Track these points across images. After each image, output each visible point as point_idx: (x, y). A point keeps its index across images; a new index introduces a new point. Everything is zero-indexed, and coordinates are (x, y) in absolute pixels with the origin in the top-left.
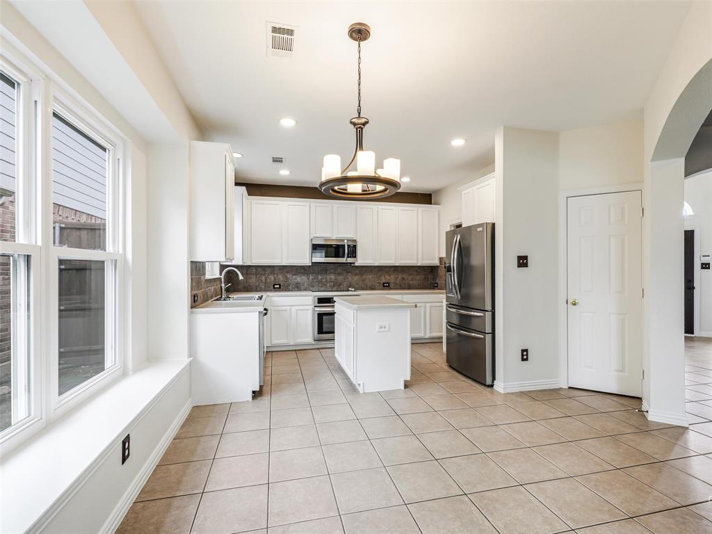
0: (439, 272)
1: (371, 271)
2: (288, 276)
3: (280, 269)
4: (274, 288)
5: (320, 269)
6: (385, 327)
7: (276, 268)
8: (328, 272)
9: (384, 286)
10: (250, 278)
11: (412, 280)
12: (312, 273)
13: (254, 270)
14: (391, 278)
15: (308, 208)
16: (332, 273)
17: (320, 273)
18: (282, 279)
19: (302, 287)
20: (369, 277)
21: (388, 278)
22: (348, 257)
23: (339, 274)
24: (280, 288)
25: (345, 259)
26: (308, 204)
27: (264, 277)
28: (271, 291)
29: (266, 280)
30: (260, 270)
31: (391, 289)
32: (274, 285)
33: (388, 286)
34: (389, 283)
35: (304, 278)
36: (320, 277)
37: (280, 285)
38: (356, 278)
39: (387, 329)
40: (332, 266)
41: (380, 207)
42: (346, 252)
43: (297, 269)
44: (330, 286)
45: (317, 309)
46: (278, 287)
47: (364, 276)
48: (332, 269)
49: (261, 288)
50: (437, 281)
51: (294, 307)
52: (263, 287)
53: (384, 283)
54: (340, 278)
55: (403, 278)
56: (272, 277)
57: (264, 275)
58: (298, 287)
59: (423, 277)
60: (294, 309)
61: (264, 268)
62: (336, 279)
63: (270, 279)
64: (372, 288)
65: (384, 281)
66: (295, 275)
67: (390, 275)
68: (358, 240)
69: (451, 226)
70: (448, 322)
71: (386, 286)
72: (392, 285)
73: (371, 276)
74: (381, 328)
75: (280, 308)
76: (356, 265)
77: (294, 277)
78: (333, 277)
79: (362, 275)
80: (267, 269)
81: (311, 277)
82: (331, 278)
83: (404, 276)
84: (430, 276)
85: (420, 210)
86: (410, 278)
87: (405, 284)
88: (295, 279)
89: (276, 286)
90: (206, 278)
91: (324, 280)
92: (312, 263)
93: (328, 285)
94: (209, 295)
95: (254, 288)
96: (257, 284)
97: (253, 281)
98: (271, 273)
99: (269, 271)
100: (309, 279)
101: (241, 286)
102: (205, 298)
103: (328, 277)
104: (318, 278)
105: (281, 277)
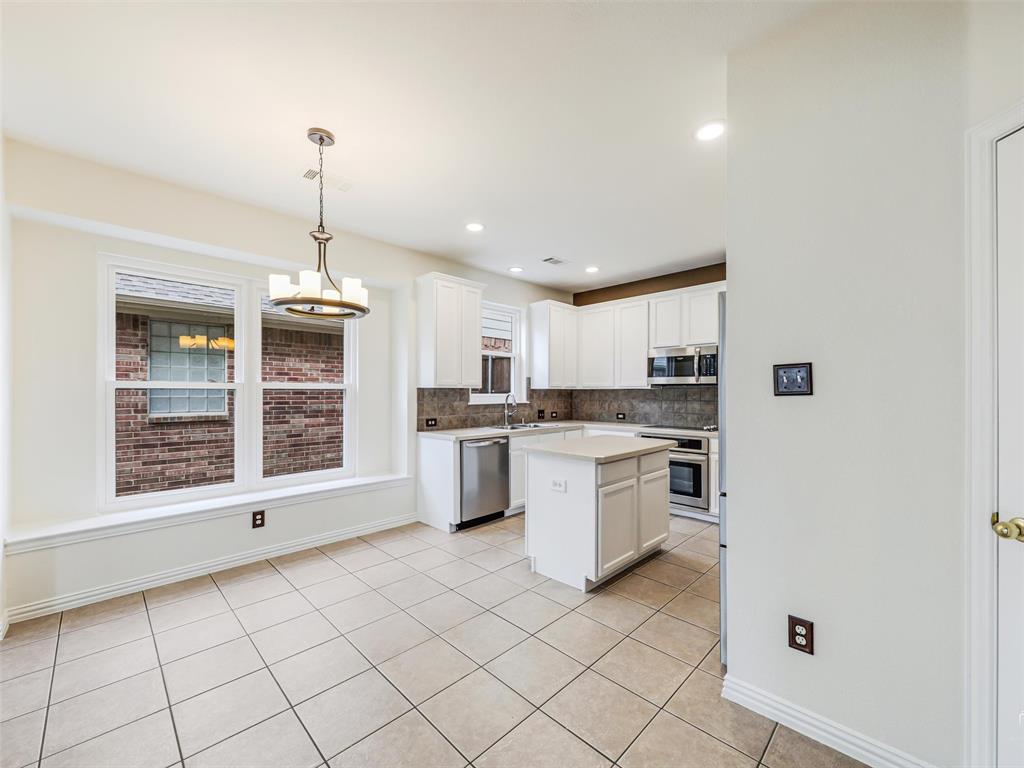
2: (635, 402)
3: (624, 394)
4: (618, 418)
7: (621, 393)
8: (689, 398)
10: (593, 405)
12: (666, 400)
13: (597, 395)
16: (694, 400)
17: (676, 399)
18: (627, 406)
24: (624, 418)
25: (695, 378)
27: (607, 404)
28: (614, 422)
29: (609, 407)
30: (603, 394)
32: (618, 414)
35: (655, 406)
36: (677, 406)
37: (624, 415)
42: (696, 366)
43: (645, 395)
44: (693, 420)
46: (622, 417)
49: (604, 417)
52: (606, 416)
56: (615, 405)
57: (607, 401)
58: (646, 419)
61: (607, 392)
63: (613, 407)
66: (644, 403)
77: (642, 405)
78: (697, 406)
80: (610, 394)
81: (664, 406)
82: (693, 408)
88: (644, 407)
89: (620, 416)
90: (470, 404)
91: (683, 411)
92: (653, 385)
93: (689, 419)
94: (481, 421)
95: (597, 416)
96: (600, 412)
97: (596, 409)
98: (614, 399)
99: (613, 395)
100: (661, 408)
101: (584, 415)
102: (468, 423)
103: (690, 406)
104: (673, 408)
105: (626, 404)
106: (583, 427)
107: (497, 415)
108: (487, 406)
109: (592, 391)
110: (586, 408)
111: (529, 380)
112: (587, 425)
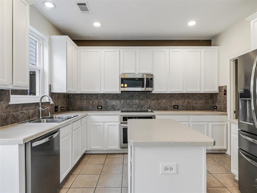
0: (218, 97)
1: (165, 97)
2: (107, 101)
3: (101, 96)
4: (98, 108)
5: (128, 96)
6: (171, 169)
7: (99, 95)
8: (134, 98)
9: (174, 108)
11: (196, 103)
12: (123, 99)
13: (85, 97)
14: (180, 102)
15: (118, 53)
16: (136, 98)
17: (128, 98)
18: (103, 102)
19: (116, 108)
20: (163, 102)
21: (177, 102)
22: (147, 87)
23: (142, 99)
24: (102, 108)
25: (144, 88)
26: (118, 50)
27: (91, 101)
28: (96, 110)
29: (93, 103)
30: (89, 96)
31: (179, 110)
32: (98, 106)
33: (178, 108)
34: (178, 106)
35: (118, 102)
36: (128, 101)
37: (101, 106)
38: (153, 102)
39: (174, 171)
40: (137, 94)
41: (171, 50)
42: (145, 83)
43: (113, 96)
45: (122, 125)
46: (100, 108)
47: (160, 101)
48: (136, 96)
49: (90, 108)
50: (217, 105)
51: (107, 123)
52: (91, 108)
53: (174, 106)
54: (142, 102)
55: (189, 103)
56: (96, 102)
57: (91, 100)
58: (113, 108)
59: (204, 101)
60: (106, 124)
61: (91, 95)
62: (140, 103)
63: (95, 103)
64: (165, 109)
65: (174, 104)
66: (112, 100)
67: (178, 100)
68: (154, 75)
69: (231, 60)
70: (240, 149)
71: (176, 108)
72: (180, 107)
73: (164, 101)
74: (166, 169)
75: (96, 124)
76: (153, 92)
77: (111, 101)
78: (137, 101)
79: (159, 100)
80: (93, 96)
81: (122, 101)
82: (136, 102)
83: (189, 101)
84: (209, 101)
85: (203, 50)
86: (194, 103)
87: (189, 106)
88: (112, 102)
90: (9, 104)
91: (131, 104)
92: (121, 92)
93: (134, 107)
94: (20, 118)
95: (85, 108)
96: (87, 106)
97: (84, 103)
98: (96, 98)
99: (94, 97)
100: (121, 102)
101: (77, 107)
102: (9, 120)
103: (134, 101)
104: (127, 102)
105: (102, 101)
106: (87, 115)
107: (31, 111)
108: (24, 105)
109: (82, 95)
110: (78, 103)
111: (50, 87)
112: (89, 113)
